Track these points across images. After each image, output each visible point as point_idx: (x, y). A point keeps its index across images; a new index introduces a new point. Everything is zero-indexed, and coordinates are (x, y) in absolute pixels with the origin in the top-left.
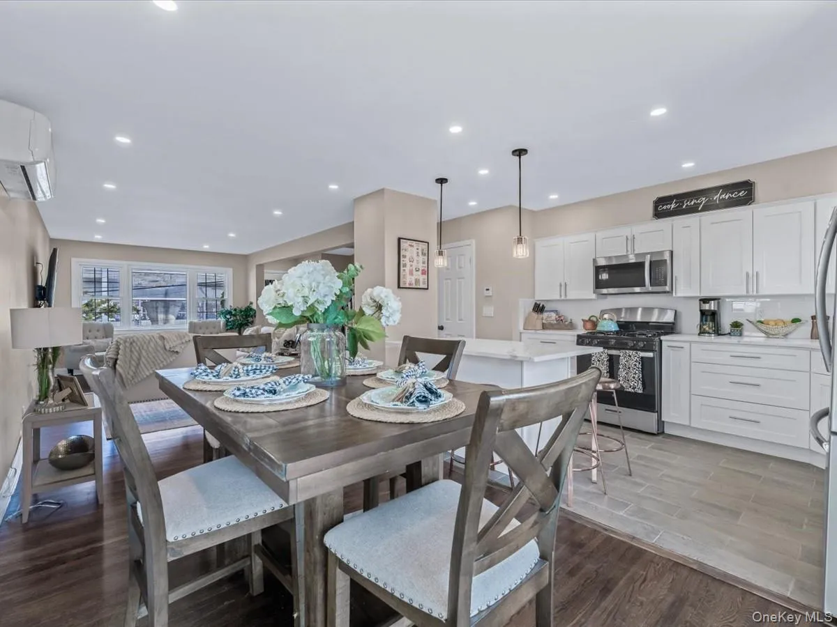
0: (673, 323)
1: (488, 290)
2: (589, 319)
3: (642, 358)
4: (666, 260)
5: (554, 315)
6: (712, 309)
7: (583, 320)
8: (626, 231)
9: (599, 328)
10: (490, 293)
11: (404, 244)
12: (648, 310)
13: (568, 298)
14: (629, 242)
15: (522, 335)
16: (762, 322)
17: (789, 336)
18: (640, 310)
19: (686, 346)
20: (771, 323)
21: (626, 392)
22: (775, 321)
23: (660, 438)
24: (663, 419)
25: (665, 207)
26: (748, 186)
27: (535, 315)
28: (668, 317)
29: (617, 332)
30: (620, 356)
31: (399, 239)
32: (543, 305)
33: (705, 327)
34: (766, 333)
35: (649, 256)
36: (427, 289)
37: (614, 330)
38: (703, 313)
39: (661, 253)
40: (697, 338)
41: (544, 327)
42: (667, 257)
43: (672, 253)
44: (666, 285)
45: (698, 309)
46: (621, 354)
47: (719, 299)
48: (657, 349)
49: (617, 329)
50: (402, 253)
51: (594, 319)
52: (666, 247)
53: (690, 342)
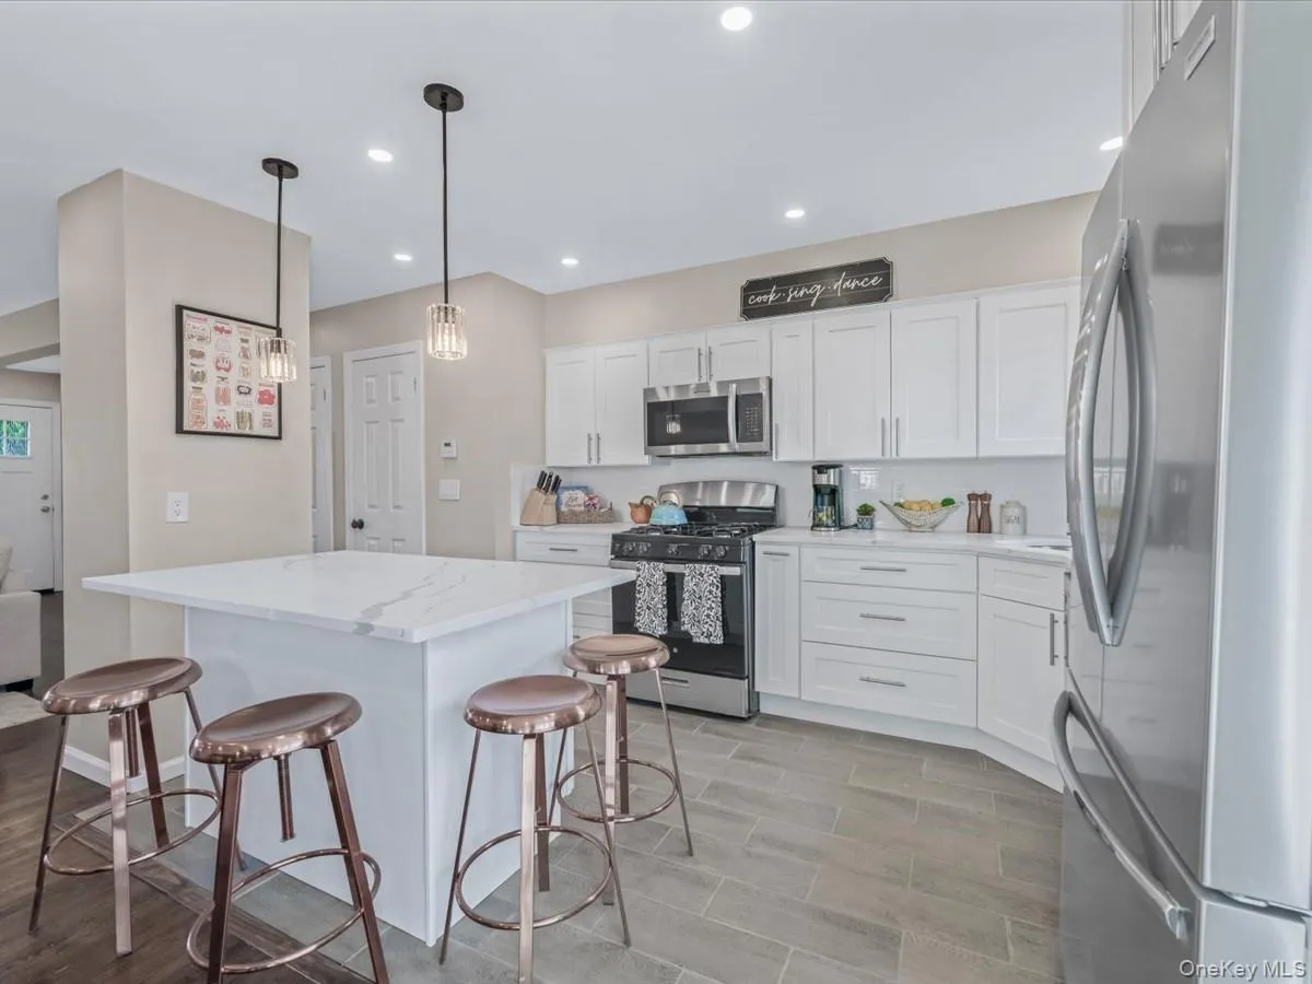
0: (773, 509)
1: (447, 445)
2: (642, 503)
3: (722, 577)
4: (761, 395)
5: (581, 497)
6: (832, 483)
7: (630, 504)
8: (698, 340)
9: (653, 521)
10: (452, 452)
11: (190, 321)
12: (737, 486)
13: (602, 463)
14: (703, 358)
15: (518, 535)
16: (901, 506)
17: (937, 529)
18: (725, 484)
19: (793, 551)
20: (915, 507)
21: (697, 643)
22: (919, 503)
23: (751, 726)
24: (757, 689)
25: (759, 299)
26: (882, 267)
27: (540, 495)
28: (767, 500)
29: (683, 527)
30: (683, 575)
31: (180, 309)
32: (557, 478)
33: (821, 515)
34: (906, 523)
35: (734, 385)
36: (279, 438)
37: (678, 523)
38: (818, 489)
39: (755, 381)
40: (807, 536)
41: (560, 519)
42: (763, 389)
43: (770, 381)
44: (761, 440)
45: (811, 484)
46: (687, 572)
47: (841, 466)
48: (747, 559)
49: (685, 521)
50: (188, 345)
51: (649, 502)
52: (761, 373)
53: (800, 545)
